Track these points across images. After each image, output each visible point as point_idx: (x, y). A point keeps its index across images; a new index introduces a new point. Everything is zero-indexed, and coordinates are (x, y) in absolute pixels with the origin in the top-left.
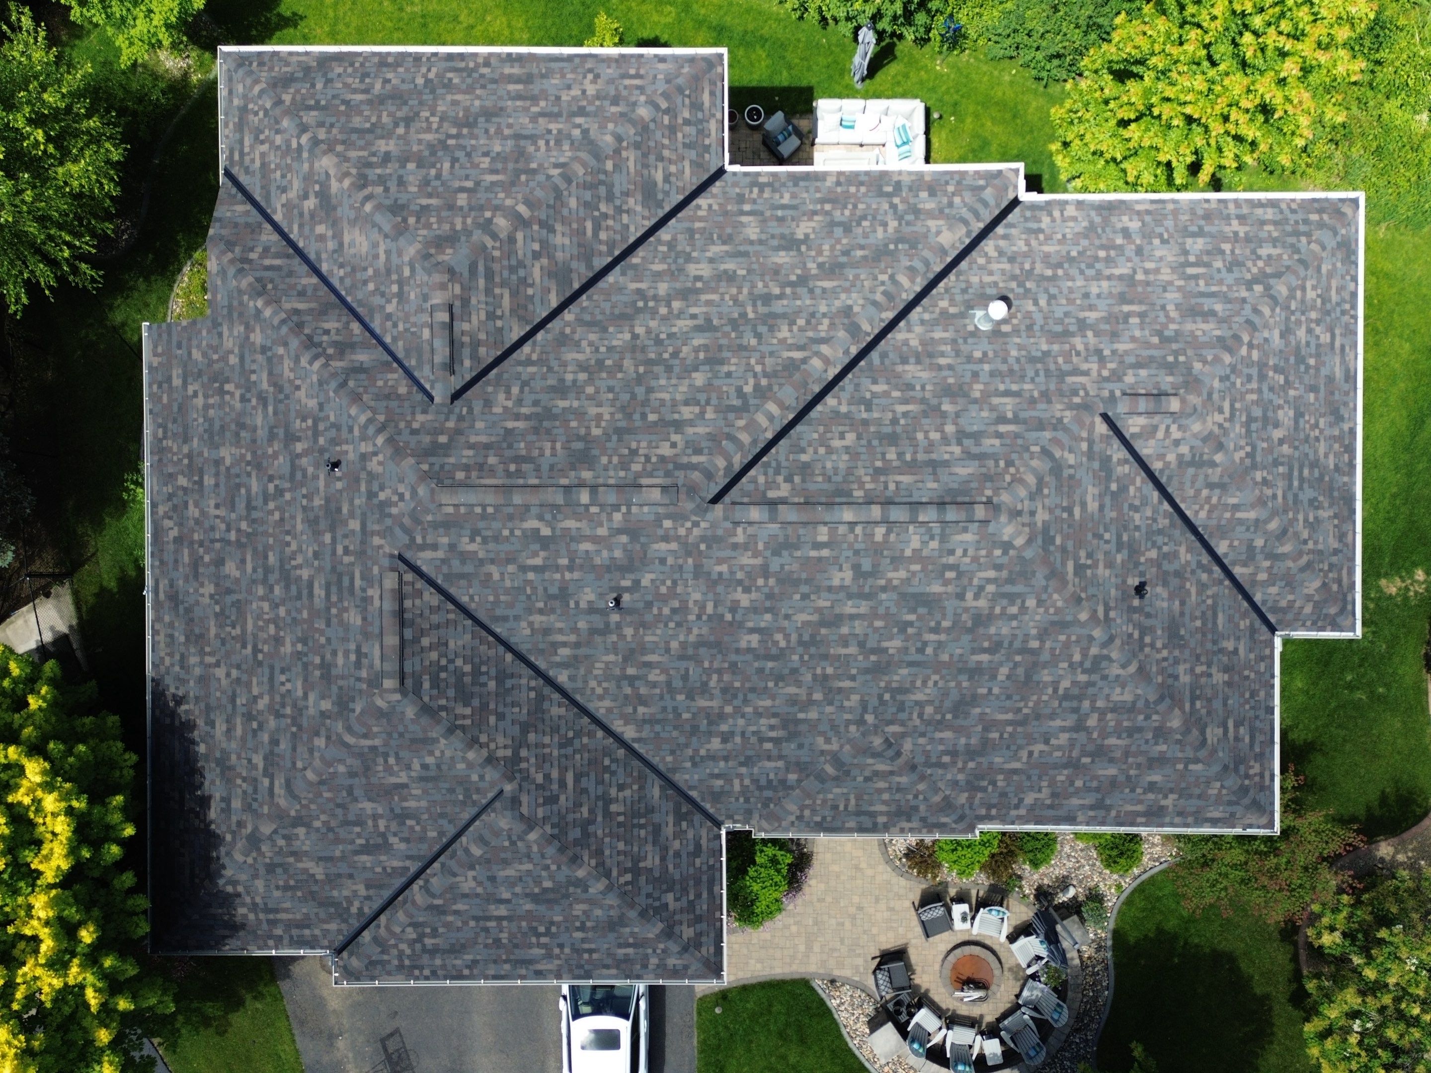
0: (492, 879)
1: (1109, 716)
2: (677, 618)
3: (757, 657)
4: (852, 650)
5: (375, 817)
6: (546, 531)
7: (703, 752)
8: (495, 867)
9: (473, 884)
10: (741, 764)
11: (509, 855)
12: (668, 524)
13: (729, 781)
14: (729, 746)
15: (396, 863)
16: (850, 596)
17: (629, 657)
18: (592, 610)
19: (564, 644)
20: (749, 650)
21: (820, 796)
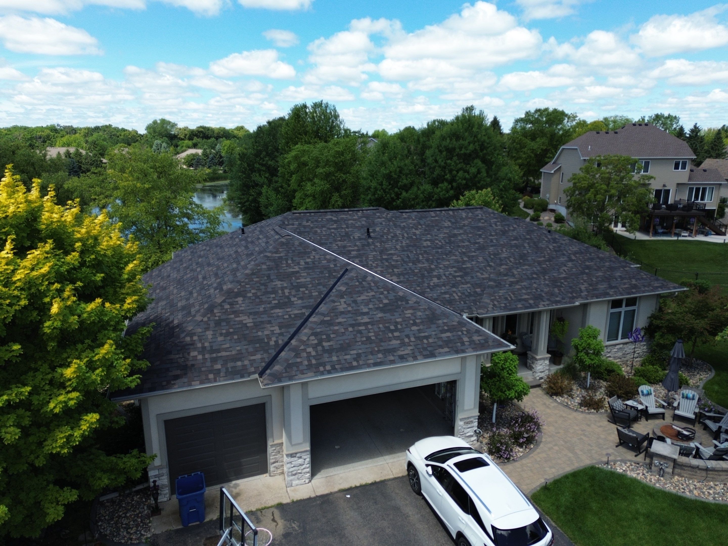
0: (355, 302)
1: (577, 255)
2: (395, 239)
3: (433, 248)
4: (467, 243)
5: (283, 289)
6: (334, 219)
7: (432, 284)
8: (355, 296)
9: (345, 306)
11: (360, 289)
12: (378, 214)
13: (451, 295)
14: (442, 280)
15: (296, 312)
16: (454, 229)
17: (382, 252)
18: (360, 239)
19: (353, 250)
20: (428, 246)
21: (496, 294)
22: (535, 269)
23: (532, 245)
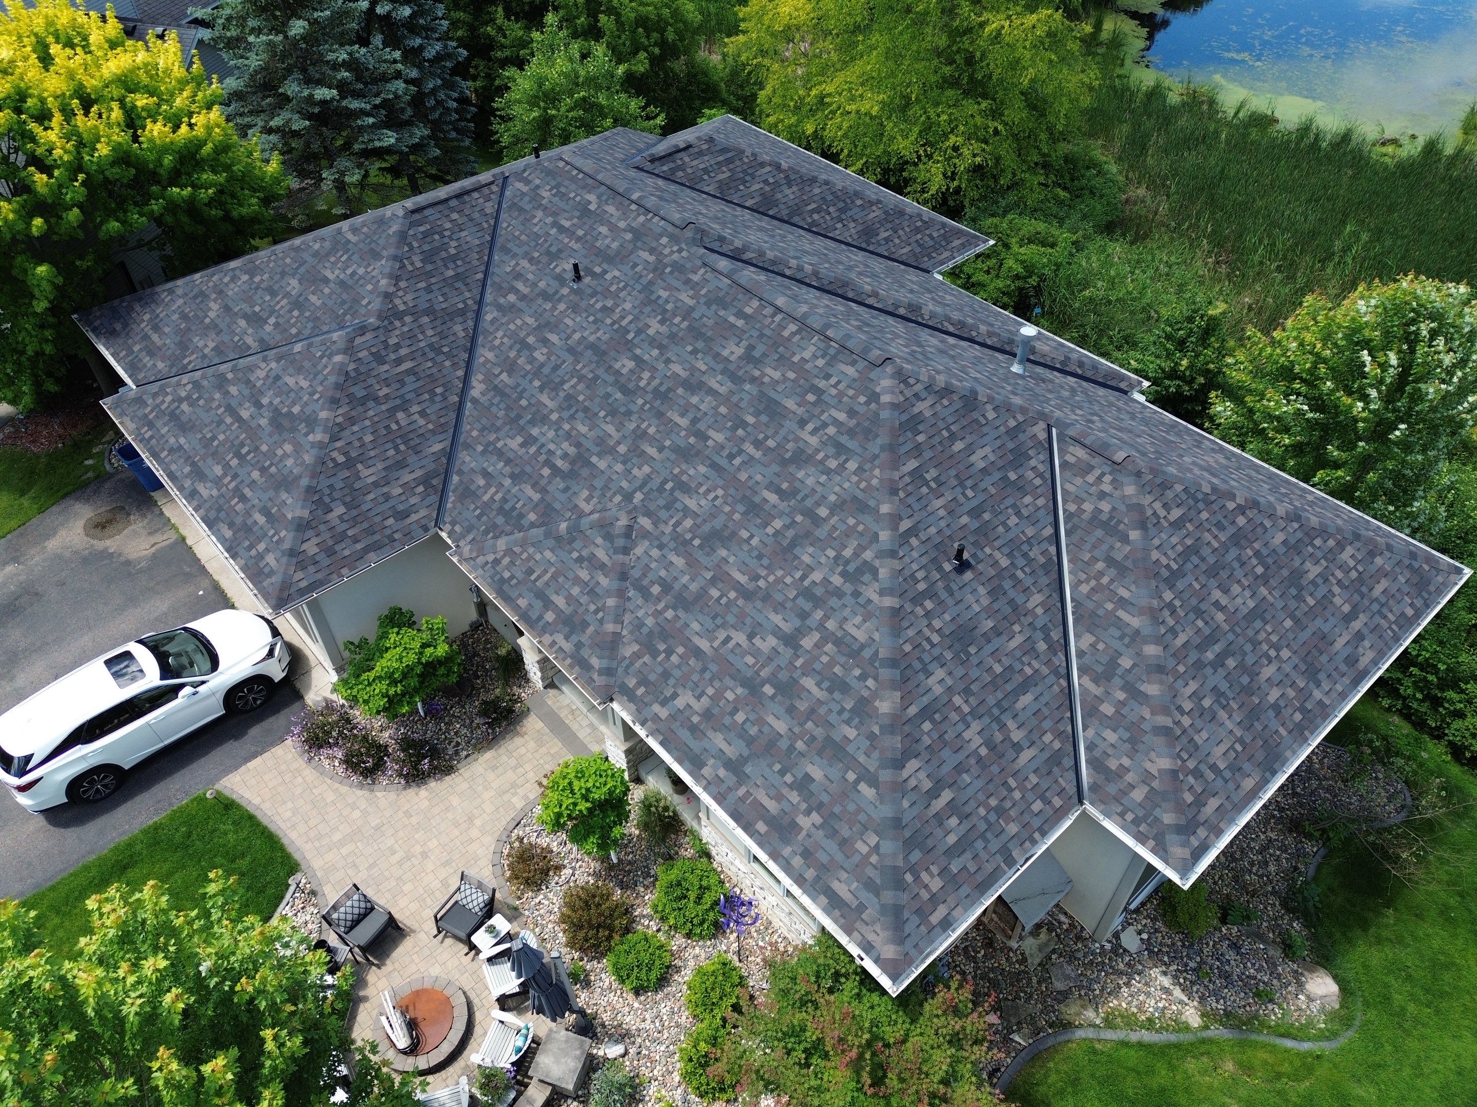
0: (277, 379)
3: (616, 383)
5: (286, 295)
6: (593, 207)
7: (500, 444)
8: (290, 370)
10: (513, 476)
11: (308, 365)
12: (664, 241)
14: (522, 451)
15: (250, 340)
16: (724, 371)
17: (541, 327)
19: (517, 293)
20: (617, 373)
21: (531, 550)
22: (685, 579)
23: (790, 533)
